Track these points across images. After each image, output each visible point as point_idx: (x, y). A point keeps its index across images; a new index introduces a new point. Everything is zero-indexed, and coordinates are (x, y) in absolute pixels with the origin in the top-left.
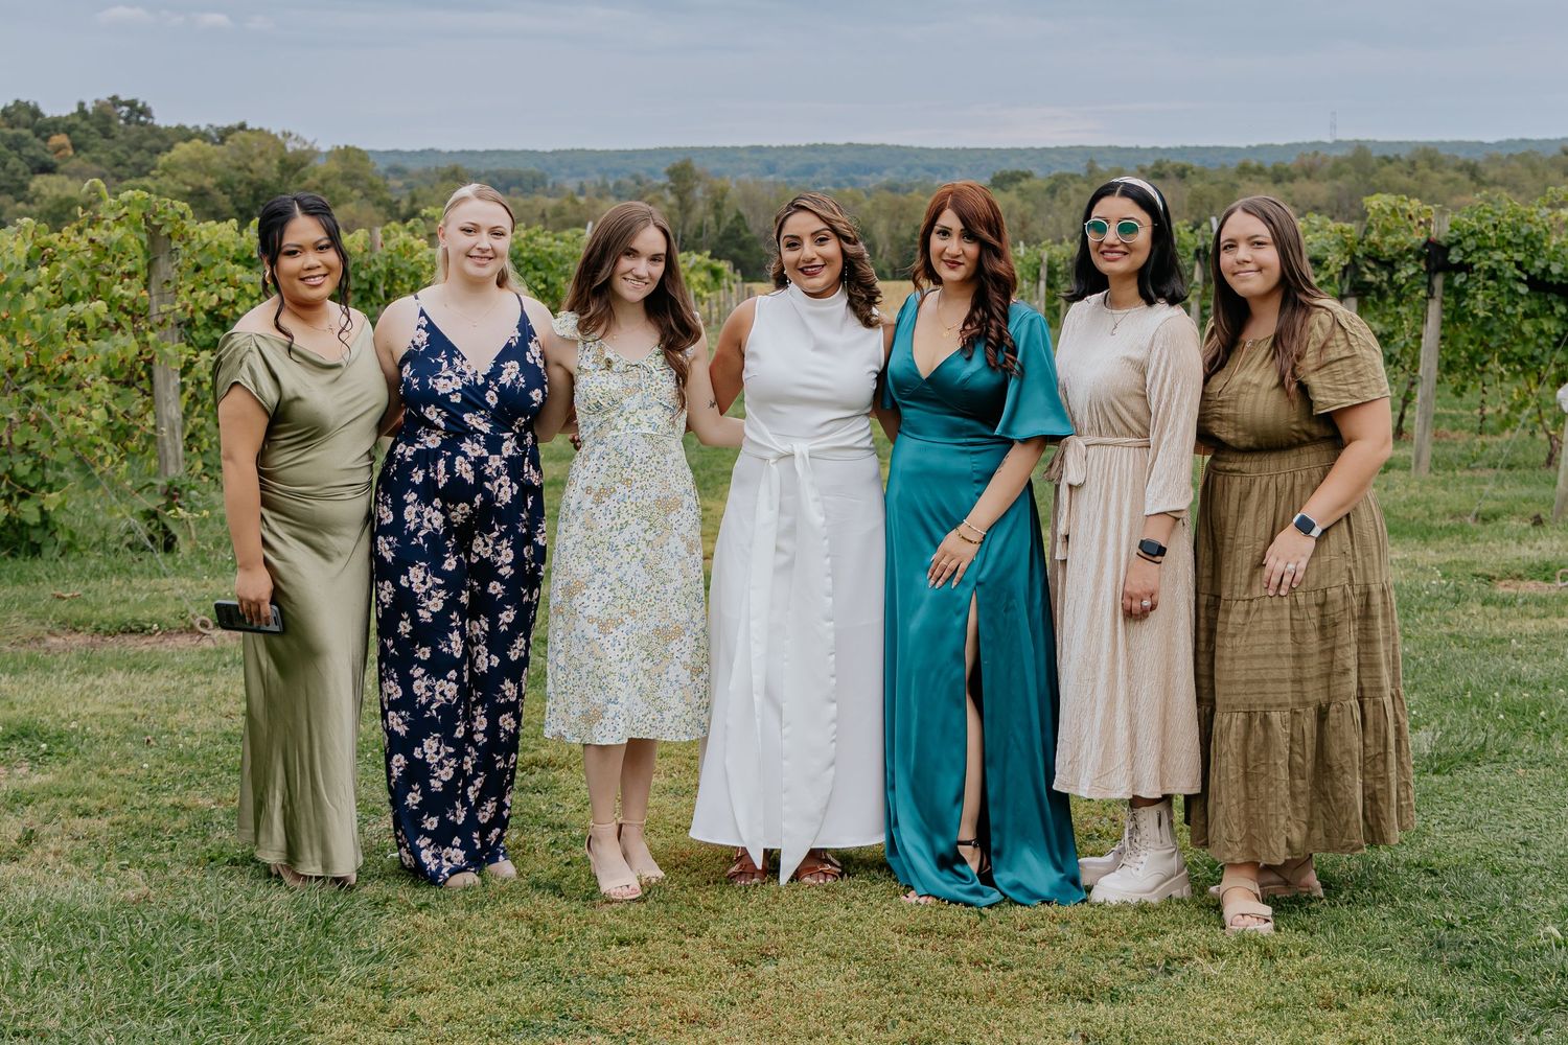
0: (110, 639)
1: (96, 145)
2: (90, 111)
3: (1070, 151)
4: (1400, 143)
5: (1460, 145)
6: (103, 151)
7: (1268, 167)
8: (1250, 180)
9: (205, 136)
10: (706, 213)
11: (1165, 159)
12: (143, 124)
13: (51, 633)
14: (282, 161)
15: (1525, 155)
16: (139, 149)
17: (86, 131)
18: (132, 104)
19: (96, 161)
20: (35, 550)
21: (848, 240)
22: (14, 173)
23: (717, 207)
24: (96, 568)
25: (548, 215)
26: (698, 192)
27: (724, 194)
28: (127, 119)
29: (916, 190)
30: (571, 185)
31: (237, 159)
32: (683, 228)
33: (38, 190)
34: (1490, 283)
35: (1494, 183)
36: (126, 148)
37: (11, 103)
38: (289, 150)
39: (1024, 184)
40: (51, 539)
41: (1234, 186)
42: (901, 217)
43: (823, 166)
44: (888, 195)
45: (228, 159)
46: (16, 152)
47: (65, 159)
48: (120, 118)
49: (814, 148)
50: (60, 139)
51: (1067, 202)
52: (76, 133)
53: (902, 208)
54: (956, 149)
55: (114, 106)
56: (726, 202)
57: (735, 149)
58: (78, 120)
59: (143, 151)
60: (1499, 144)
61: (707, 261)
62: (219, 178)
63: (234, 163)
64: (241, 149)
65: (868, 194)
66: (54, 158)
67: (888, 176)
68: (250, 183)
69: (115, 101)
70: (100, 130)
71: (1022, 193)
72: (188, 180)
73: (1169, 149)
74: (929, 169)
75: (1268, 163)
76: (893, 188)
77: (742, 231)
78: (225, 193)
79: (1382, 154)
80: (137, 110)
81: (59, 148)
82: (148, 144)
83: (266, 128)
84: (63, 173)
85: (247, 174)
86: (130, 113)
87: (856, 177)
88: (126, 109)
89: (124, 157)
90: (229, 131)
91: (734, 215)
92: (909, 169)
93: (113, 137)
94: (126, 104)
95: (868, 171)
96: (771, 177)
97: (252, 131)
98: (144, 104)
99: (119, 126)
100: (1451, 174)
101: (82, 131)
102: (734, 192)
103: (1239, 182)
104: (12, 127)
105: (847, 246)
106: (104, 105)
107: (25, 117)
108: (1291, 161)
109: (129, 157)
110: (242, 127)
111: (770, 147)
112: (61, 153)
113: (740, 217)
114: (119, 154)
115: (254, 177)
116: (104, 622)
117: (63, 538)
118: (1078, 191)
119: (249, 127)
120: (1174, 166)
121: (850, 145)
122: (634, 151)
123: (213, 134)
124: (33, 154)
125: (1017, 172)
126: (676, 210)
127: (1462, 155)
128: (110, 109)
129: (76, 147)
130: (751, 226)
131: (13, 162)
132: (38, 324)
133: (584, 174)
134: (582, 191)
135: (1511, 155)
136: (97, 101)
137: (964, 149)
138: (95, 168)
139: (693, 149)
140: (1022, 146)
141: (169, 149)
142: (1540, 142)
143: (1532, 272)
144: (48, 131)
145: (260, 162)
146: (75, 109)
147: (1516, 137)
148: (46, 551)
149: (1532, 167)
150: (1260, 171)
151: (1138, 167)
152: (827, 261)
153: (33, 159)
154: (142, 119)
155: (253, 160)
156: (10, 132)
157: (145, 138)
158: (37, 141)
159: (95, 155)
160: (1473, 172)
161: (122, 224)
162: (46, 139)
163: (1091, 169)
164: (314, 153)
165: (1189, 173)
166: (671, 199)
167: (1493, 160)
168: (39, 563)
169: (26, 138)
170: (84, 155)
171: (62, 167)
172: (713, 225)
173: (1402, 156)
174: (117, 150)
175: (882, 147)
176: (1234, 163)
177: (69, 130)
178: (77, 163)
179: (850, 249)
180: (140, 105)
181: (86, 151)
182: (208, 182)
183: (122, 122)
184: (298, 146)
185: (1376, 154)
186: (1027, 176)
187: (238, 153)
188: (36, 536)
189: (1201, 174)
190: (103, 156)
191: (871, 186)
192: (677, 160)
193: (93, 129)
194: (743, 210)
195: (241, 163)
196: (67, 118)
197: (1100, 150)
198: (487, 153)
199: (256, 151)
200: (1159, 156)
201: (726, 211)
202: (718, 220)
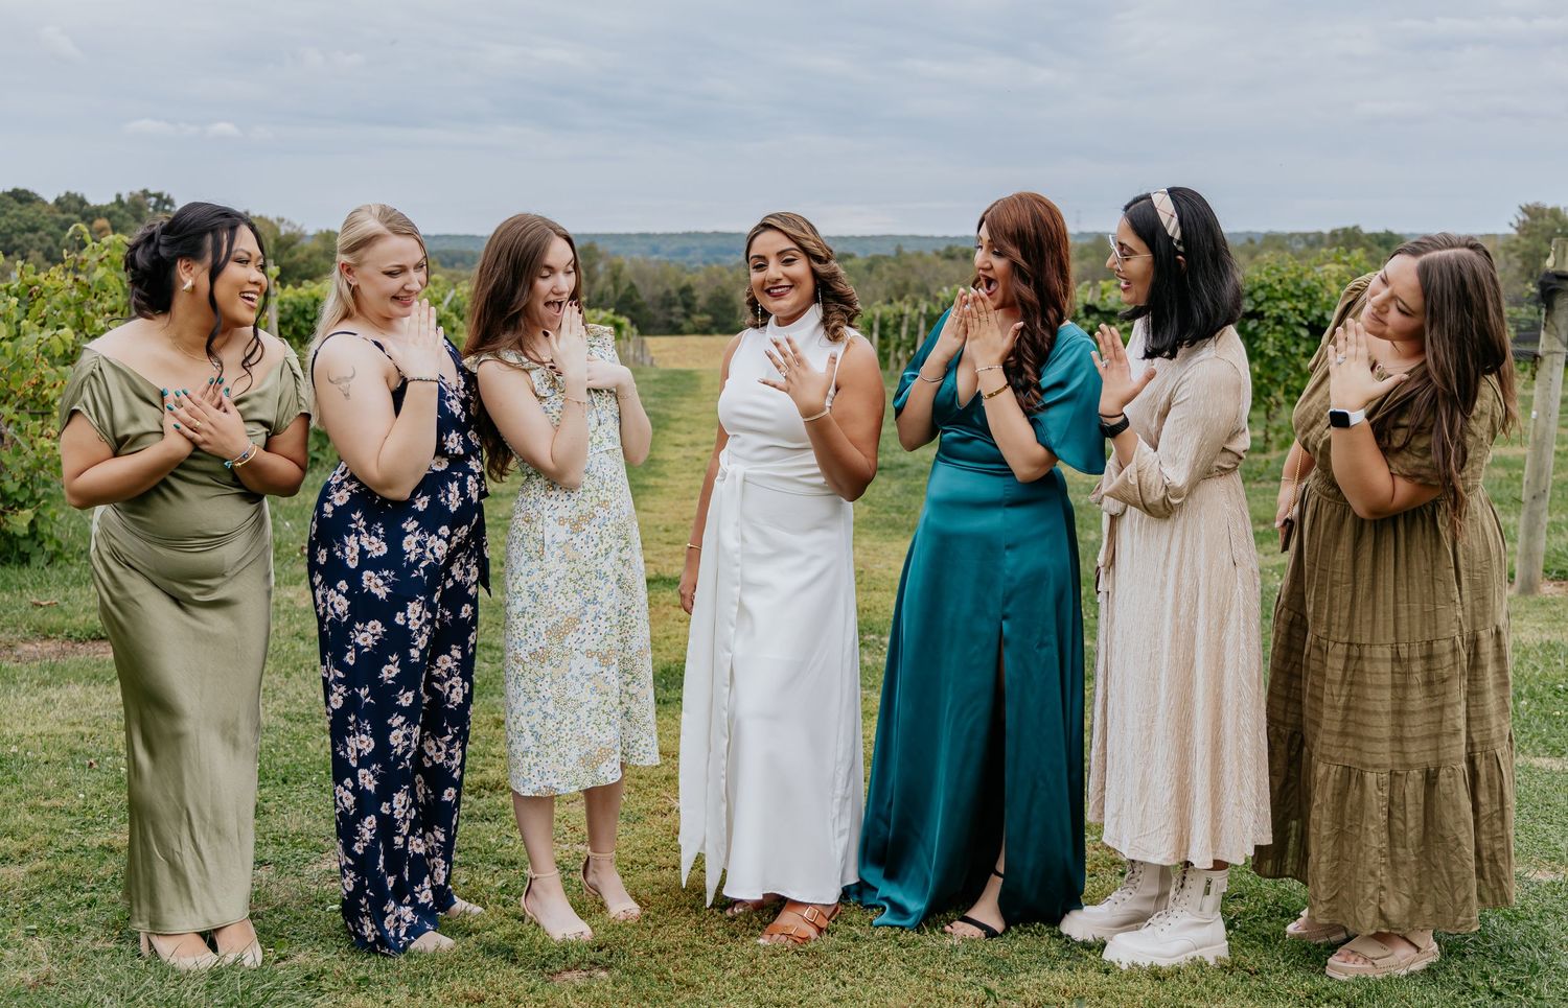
0: (80, 646)
1: (129, 226)
2: (126, 201)
3: (883, 238)
10: (606, 283)
11: (954, 243)
13: (25, 640)
14: (277, 241)
17: (123, 217)
18: (159, 196)
20: (25, 559)
21: (819, 259)
23: (615, 278)
24: (78, 576)
26: (600, 267)
27: (620, 268)
28: (155, 208)
34: (1278, 328)
37: (62, 194)
38: (283, 233)
40: (40, 549)
43: (694, 248)
48: (149, 206)
49: (688, 235)
50: (102, 222)
51: (881, 276)
52: (115, 218)
55: (145, 197)
56: (622, 274)
57: (628, 236)
58: (116, 208)
61: (611, 317)
69: (146, 194)
70: (134, 215)
73: (956, 238)
77: (634, 297)
80: (163, 201)
81: (101, 230)
83: (264, 215)
86: (158, 203)
88: (154, 199)
91: (627, 285)
94: (154, 195)
96: (655, 257)
98: (168, 195)
99: (149, 213)
101: (119, 216)
102: (628, 268)
104: (64, 212)
105: (816, 265)
106: (137, 196)
107: (74, 205)
112: (103, 233)
113: (632, 286)
116: (76, 630)
117: (50, 547)
118: (890, 269)
120: (961, 251)
121: (716, 234)
128: (142, 199)
129: (115, 229)
130: (640, 294)
132: (8, 352)
136: (131, 194)
139: (596, 235)
140: (846, 234)
143: (1310, 319)
144: (92, 216)
146: (114, 200)
148: (33, 561)
152: (794, 283)
156: (62, 217)
161: (104, 265)
162: (91, 223)
163: (899, 251)
164: (303, 236)
168: (26, 571)
172: (612, 293)
177: (109, 216)
179: (821, 268)
180: (165, 197)
183: (151, 210)
184: (289, 229)
186: (850, 256)
188: (25, 546)
191: (732, 264)
194: (635, 282)
196: (107, 206)
197: (904, 238)
200: (949, 243)
201: (621, 281)
202: (616, 288)
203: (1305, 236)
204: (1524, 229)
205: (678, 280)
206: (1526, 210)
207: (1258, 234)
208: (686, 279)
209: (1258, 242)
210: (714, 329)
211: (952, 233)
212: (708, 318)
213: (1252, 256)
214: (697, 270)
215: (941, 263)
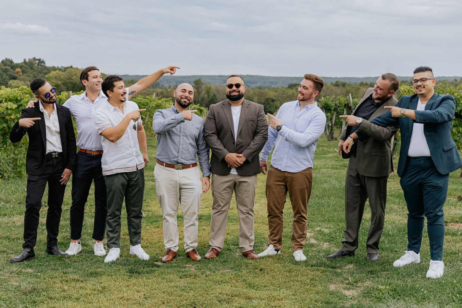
1: (28, 72)
2: (27, 62)
4: (407, 77)
6: (31, 73)
7: (369, 83)
8: (364, 87)
9: (60, 70)
10: (205, 94)
11: (339, 80)
12: (43, 66)
15: (444, 81)
16: (41, 73)
17: (26, 67)
18: (39, 60)
19: (28, 76)
22: (5, 79)
23: (208, 92)
25: (159, 94)
26: (203, 88)
27: (210, 88)
28: (38, 64)
29: (267, 89)
30: (167, 85)
31: (68, 76)
32: (198, 98)
33: (11, 84)
36: (37, 73)
37: (4, 59)
41: (359, 88)
42: (262, 96)
44: (258, 90)
45: (66, 76)
46: (5, 73)
47: (20, 75)
48: (36, 64)
50: (18, 70)
52: (23, 68)
53: (262, 93)
54: (278, 77)
55: (34, 60)
56: (211, 91)
57: (215, 76)
58: (24, 64)
59: (42, 74)
61: (198, 107)
62: (63, 82)
63: (67, 77)
64: (69, 73)
65: (253, 89)
66: (17, 75)
67: (259, 84)
68: (72, 83)
70: (30, 67)
72: (54, 82)
73: (340, 78)
74: (271, 83)
76: (260, 88)
77: (215, 100)
78: (64, 86)
79: (402, 80)
80: (41, 62)
81: (18, 72)
82: (44, 71)
84: (18, 79)
85: (71, 80)
86: (39, 63)
87: (249, 85)
88: (37, 61)
89: (37, 75)
90: (67, 68)
91: (212, 95)
92: (265, 82)
93: (34, 69)
94: (38, 60)
95: (253, 83)
97: (74, 68)
98: (43, 60)
99: (36, 66)
101: (25, 67)
102: (213, 87)
103: (360, 87)
104: (5, 66)
106: (31, 60)
107: (8, 63)
109: (38, 75)
110: (71, 67)
111: (225, 76)
112: (19, 74)
113: (214, 95)
114: (35, 74)
115: (73, 81)
119: (73, 67)
120: (341, 83)
121: (248, 75)
122: (185, 76)
123: (63, 69)
124: (10, 74)
125: (296, 84)
126: (196, 93)
128: (33, 61)
129: (23, 72)
130: (218, 98)
131: (5, 76)
133: (171, 82)
134: (170, 87)
135: (439, 81)
136: (29, 59)
137: (281, 77)
138: (28, 78)
139: (202, 76)
141: (50, 73)
142: (448, 77)
144: (15, 67)
145: (75, 77)
146: (23, 61)
147: (441, 76)
150: (366, 84)
151: (331, 83)
153: (10, 75)
154: (42, 64)
155: (73, 76)
156: (4, 67)
157: (43, 70)
158: (12, 70)
159: (28, 74)
162: (14, 70)
165: (346, 85)
169: (8, 69)
170: (25, 74)
171: (19, 78)
173: (408, 81)
174: (35, 73)
175: (257, 76)
176: (359, 82)
177: (21, 67)
178: (23, 77)
180: (42, 60)
181: (26, 73)
182: (60, 83)
183: (36, 65)
185: (400, 80)
187: (69, 74)
189: (349, 85)
190: (30, 75)
191: (254, 87)
192: (197, 79)
193: (28, 67)
194: (215, 94)
195: (69, 77)
196: (20, 63)
199: (74, 74)
200: (337, 80)
201: (210, 94)
202: (208, 96)
207: (459, 77)
209: (458, 80)
211: (339, 77)
215: (333, 88)
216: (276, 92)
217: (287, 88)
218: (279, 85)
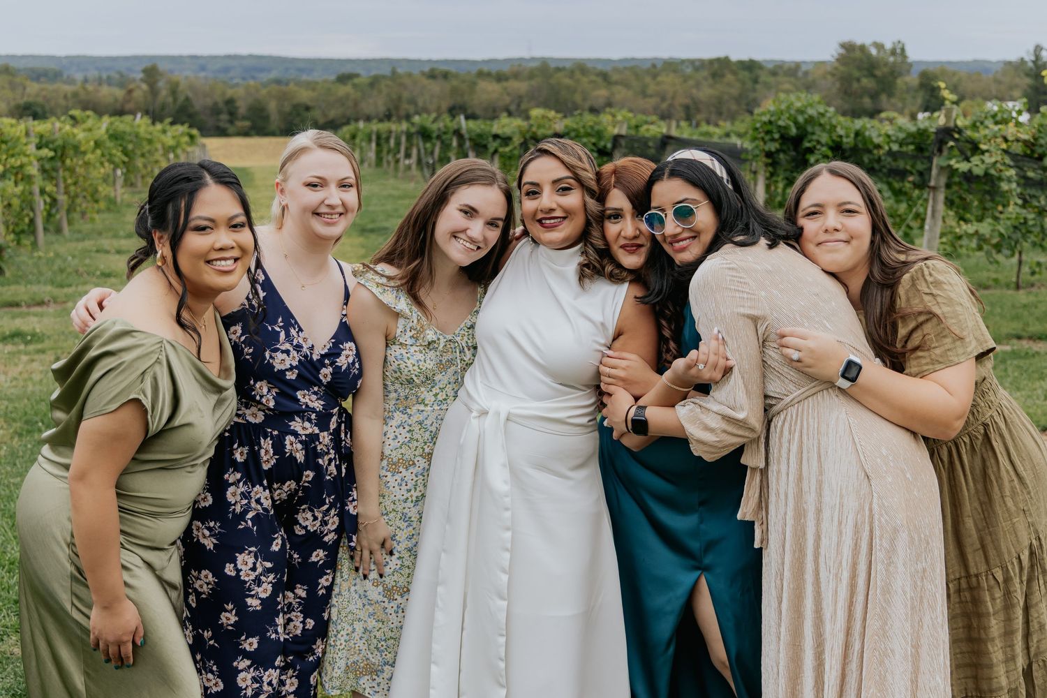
3: (381, 61)
4: (566, 59)
5: (599, 61)
7: (494, 72)
8: (484, 80)
10: (167, 96)
11: (435, 66)
21: (592, 193)
23: (174, 92)
26: (161, 84)
27: (177, 84)
29: (292, 83)
30: (79, 77)
35: (616, 83)
39: (356, 81)
41: (474, 84)
43: (235, 68)
44: (274, 87)
49: (229, 57)
51: (380, 91)
53: (285, 94)
54: (314, 59)
56: (179, 89)
57: (181, 57)
60: (621, 61)
65: (264, 85)
67: (273, 75)
71: (355, 86)
73: (437, 61)
74: (299, 71)
75: (494, 69)
76: (278, 82)
77: (189, 107)
79: (556, 65)
87: (255, 74)
91: (184, 97)
92: (286, 70)
95: (261, 70)
96: (204, 74)
100: (593, 78)
102: (183, 84)
103: (477, 81)
108: (506, 69)
113: (187, 99)
118: (387, 86)
120: (441, 71)
121: (250, 56)
125: (351, 74)
126: (148, 94)
127: (600, 67)
130: (194, 104)
133: (86, 70)
134: (86, 81)
137: (319, 59)
142: (641, 60)
149: (637, 75)
150: (489, 75)
151: (419, 71)
152: (568, 215)
160: (604, 76)
163: (394, 72)
165: (449, 75)
166: (145, 87)
167: (616, 70)
172: (171, 103)
173: (567, 67)
176: (474, 70)
186: (357, 76)
189: (456, 76)
191: (265, 80)
192: (148, 64)
194: (189, 95)
197: (398, 61)
198: (23, 57)
200: (432, 65)
201: (179, 95)
202: (175, 100)
203: (692, 62)
204: (842, 60)
205: (224, 94)
206: (843, 46)
208: (230, 93)
209: (659, 66)
210: (253, 132)
212: (247, 124)
213: (655, 76)
214: (237, 85)
215: (425, 81)
216: (314, 90)
217: (333, 83)
218: (317, 76)
